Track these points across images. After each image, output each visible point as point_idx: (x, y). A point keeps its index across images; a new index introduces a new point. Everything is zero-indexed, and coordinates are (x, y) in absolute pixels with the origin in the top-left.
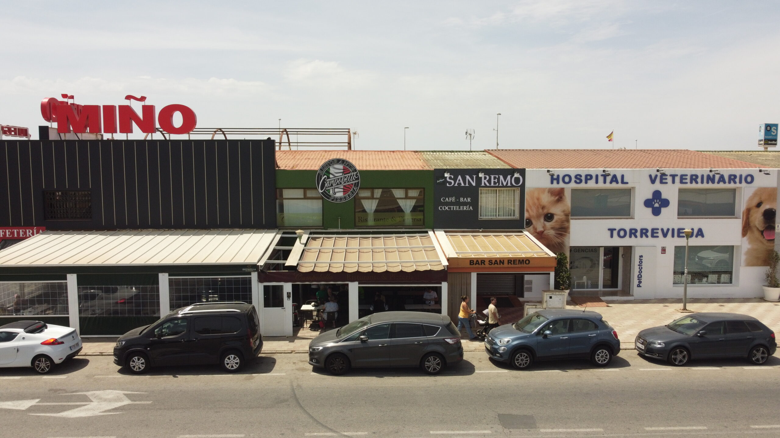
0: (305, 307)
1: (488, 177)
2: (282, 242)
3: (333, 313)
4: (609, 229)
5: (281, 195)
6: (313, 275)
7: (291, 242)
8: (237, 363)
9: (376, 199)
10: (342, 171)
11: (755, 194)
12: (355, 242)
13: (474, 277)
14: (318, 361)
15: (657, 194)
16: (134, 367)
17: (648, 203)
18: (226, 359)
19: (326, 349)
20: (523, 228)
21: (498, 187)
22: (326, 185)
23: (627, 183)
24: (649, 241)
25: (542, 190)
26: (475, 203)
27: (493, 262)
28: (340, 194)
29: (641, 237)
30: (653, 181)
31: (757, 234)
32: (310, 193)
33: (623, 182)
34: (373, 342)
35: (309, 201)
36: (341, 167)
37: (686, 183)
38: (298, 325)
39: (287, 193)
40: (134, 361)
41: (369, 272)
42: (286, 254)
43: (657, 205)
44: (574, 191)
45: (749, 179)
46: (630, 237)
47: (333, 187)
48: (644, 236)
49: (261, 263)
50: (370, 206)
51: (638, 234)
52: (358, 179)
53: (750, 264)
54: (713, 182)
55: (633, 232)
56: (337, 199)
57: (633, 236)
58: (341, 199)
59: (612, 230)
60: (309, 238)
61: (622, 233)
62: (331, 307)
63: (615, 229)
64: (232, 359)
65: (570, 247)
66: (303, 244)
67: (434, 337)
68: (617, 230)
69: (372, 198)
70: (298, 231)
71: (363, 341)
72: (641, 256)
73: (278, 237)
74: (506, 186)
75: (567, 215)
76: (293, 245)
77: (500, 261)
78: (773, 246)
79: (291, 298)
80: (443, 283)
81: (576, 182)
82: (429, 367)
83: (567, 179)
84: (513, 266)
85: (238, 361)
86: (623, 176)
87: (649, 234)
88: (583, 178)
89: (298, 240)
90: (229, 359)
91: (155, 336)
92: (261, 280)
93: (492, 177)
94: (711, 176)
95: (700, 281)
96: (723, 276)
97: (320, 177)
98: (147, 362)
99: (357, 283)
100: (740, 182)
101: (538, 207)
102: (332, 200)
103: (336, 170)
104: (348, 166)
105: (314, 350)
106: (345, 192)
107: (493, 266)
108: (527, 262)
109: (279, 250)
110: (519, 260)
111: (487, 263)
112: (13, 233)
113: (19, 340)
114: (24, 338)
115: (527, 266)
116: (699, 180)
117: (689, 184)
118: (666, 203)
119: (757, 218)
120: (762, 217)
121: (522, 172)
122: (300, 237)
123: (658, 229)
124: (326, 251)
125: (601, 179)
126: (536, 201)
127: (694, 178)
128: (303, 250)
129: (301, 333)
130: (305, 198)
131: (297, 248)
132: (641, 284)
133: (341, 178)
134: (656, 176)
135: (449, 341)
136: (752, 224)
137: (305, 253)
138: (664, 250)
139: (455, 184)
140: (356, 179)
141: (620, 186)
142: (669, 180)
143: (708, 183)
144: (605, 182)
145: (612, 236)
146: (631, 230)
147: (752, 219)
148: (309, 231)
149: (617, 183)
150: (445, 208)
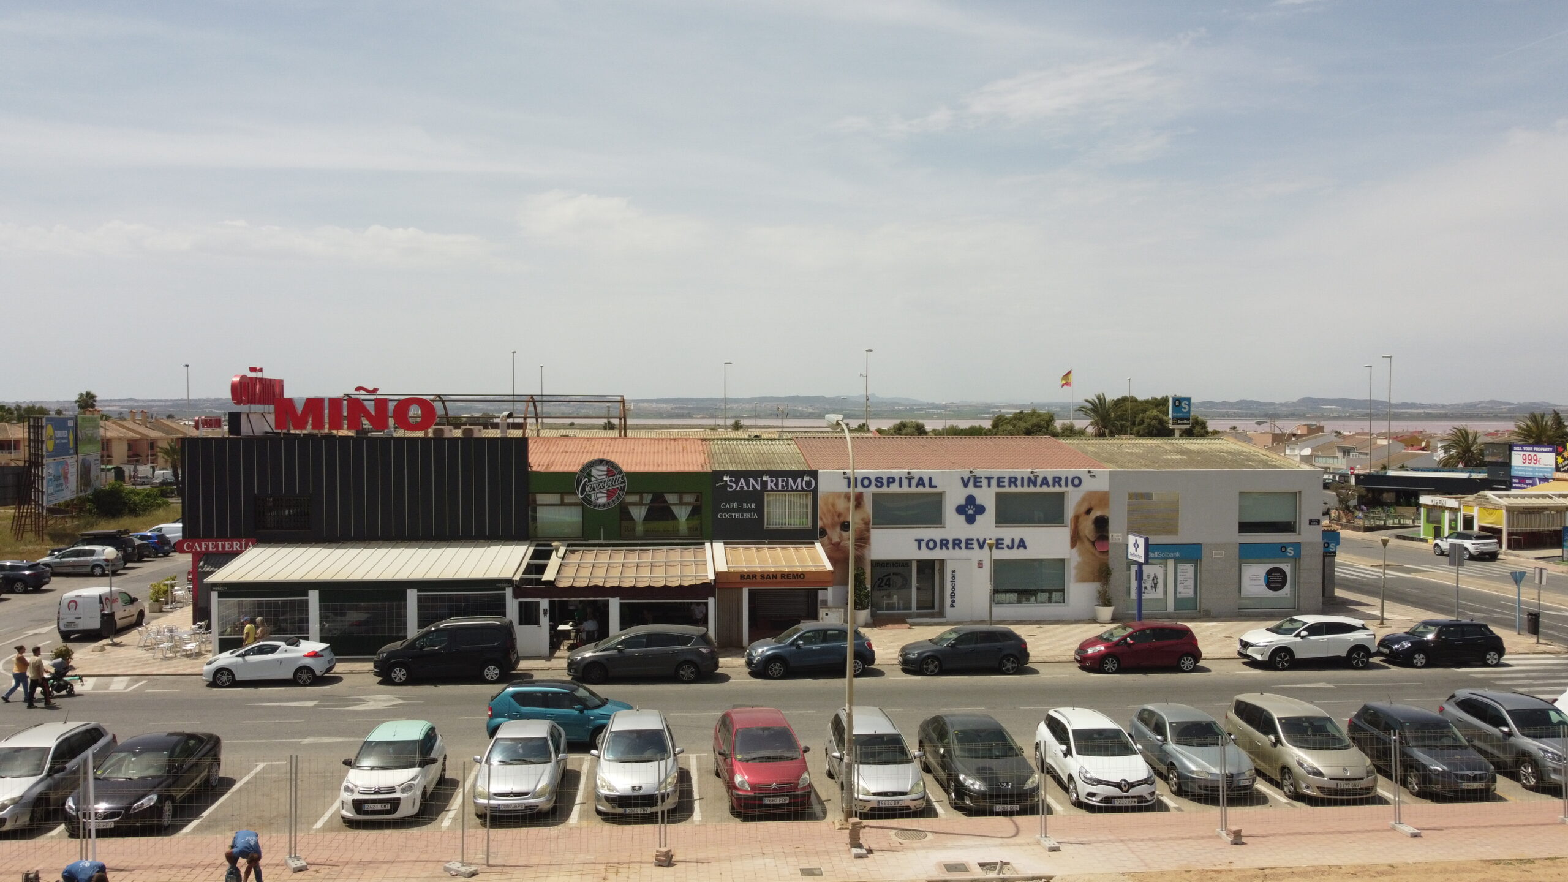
0: (561, 627)
1: (775, 480)
2: (536, 555)
3: (593, 632)
4: (916, 540)
5: (534, 501)
6: (572, 590)
7: (547, 555)
8: (496, 674)
9: (646, 505)
10: (606, 473)
11: (1084, 499)
12: (619, 556)
13: (746, 593)
14: (576, 671)
15: (971, 499)
16: (395, 678)
17: (960, 510)
18: (486, 670)
19: (583, 659)
20: (816, 539)
21: (787, 491)
22: (587, 489)
23: (936, 487)
24: (963, 553)
25: (838, 495)
26: (760, 510)
27: (766, 576)
28: (603, 500)
29: (954, 548)
30: (966, 485)
31: (1088, 545)
32: (569, 499)
33: (931, 486)
34: (630, 652)
35: (568, 508)
36: (604, 468)
37: (1004, 486)
38: (554, 646)
39: (541, 498)
40: (395, 673)
41: (630, 587)
42: (542, 569)
43: (971, 512)
44: (874, 495)
45: (1076, 482)
46: (941, 548)
47: (595, 492)
48: (957, 547)
49: (517, 578)
50: (638, 513)
51: (950, 545)
52: (624, 482)
53: (1082, 580)
54: (1035, 485)
55: (944, 543)
56: (599, 506)
57: (944, 547)
58: (604, 505)
59: (919, 541)
60: (566, 551)
61: (931, 544)
62: (590, 625)
63: (923, 540)
64: (491, 670)
65: (872, 561)
66: (560, 558)
67: (688, 646)
68: (926, 540)
69: (640, 503)
70: (555, 543)
71: (620, 651)
72: (954, 571)
73: (531, 549)
74: (796, 490)
75: (867, 524)
76: (548, 558)
77: (773, 575)
78: (1108, 559)
79: (548, 615)
80: (709, 598)
81: (876, 485)
82: (683, 676)
83: (866, 482)
84: (786, 580)
85: (498, 672)
86: (930, 479)
87: (963, 545)
88: (885, 481)
89: (554, 553)
90: (489, 670)
91: (416, 648)
92: (516, 595)
93: (780, 479)
94: (1033, 478)
95: (1028, 600)
96: (1054, 594)
97: (579, 480)
98: (408, 674)
99: (618, 599)
100: (1067, 485)
101: (833, 515)
102: (594, 507)
103: (599, 472)
104: (612, 468)
105: (572, 660)
106: (608, 497)
107: (765, 580)
108: (802, 576)
109: (533, 565)
110: (793, 575)
111: (758, 577)
112: (217, 546)
113: (281, 652)
114: (286, 651)
115: (802, 580)
116: (1019, 483)
117: (1007, 487)
118: (981, 510)
119: (1087, 527)
120: (1093, 526)
121: (814, 474)
122: (557, 551)
123: (973, 540)
124: (586, 565)
125: (905, 482)
126: (830, 507)
127: (1013, 481)
128: (561, 565)
129: (557, 654)
130: (563, 504)
131: (554, 562)
132: (954, 604)
133: (605, 482)
134: (969, 479)
135: (704, 650)
136: (1081, 534)
137: (563, 567)
138: (980, 565)
139: (736, 487)
140: (622, 483)
141: (928, 490)
142: (985, 482)
143: (1029, 486)
144: (910, 486)
145: (919, 548)
146: (942, 541)
147: (1081, 527)
148: (567, 543)
149: (924, 486)
150: (725, 516)
